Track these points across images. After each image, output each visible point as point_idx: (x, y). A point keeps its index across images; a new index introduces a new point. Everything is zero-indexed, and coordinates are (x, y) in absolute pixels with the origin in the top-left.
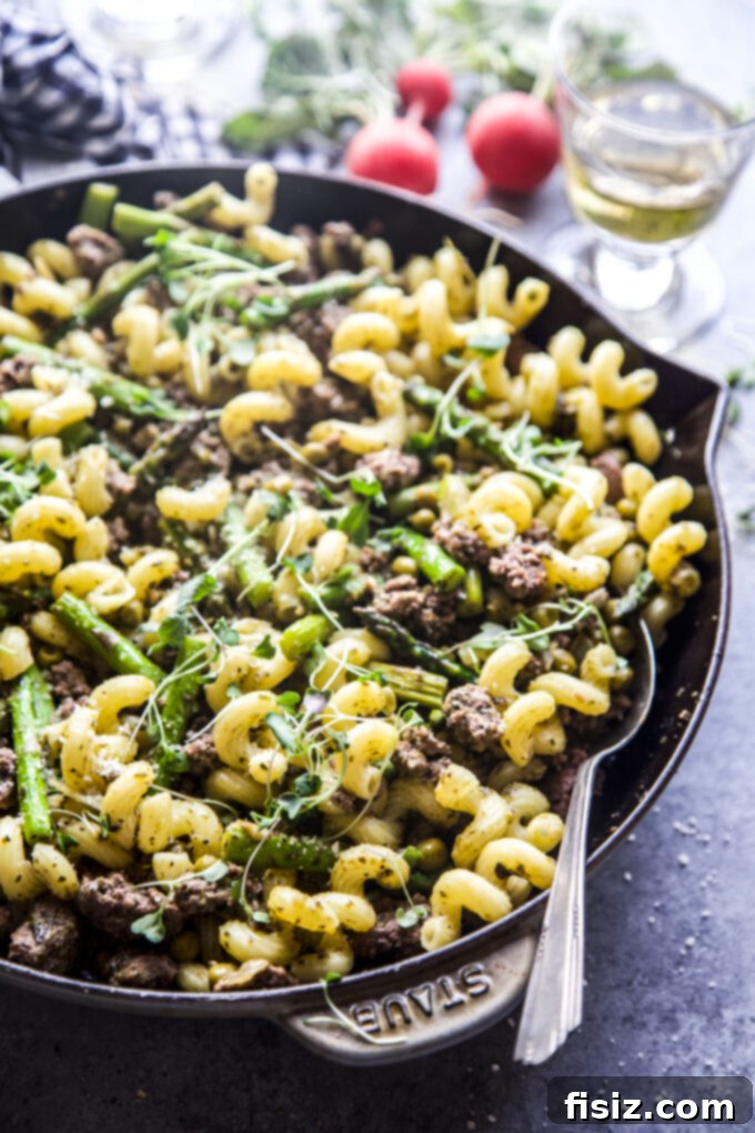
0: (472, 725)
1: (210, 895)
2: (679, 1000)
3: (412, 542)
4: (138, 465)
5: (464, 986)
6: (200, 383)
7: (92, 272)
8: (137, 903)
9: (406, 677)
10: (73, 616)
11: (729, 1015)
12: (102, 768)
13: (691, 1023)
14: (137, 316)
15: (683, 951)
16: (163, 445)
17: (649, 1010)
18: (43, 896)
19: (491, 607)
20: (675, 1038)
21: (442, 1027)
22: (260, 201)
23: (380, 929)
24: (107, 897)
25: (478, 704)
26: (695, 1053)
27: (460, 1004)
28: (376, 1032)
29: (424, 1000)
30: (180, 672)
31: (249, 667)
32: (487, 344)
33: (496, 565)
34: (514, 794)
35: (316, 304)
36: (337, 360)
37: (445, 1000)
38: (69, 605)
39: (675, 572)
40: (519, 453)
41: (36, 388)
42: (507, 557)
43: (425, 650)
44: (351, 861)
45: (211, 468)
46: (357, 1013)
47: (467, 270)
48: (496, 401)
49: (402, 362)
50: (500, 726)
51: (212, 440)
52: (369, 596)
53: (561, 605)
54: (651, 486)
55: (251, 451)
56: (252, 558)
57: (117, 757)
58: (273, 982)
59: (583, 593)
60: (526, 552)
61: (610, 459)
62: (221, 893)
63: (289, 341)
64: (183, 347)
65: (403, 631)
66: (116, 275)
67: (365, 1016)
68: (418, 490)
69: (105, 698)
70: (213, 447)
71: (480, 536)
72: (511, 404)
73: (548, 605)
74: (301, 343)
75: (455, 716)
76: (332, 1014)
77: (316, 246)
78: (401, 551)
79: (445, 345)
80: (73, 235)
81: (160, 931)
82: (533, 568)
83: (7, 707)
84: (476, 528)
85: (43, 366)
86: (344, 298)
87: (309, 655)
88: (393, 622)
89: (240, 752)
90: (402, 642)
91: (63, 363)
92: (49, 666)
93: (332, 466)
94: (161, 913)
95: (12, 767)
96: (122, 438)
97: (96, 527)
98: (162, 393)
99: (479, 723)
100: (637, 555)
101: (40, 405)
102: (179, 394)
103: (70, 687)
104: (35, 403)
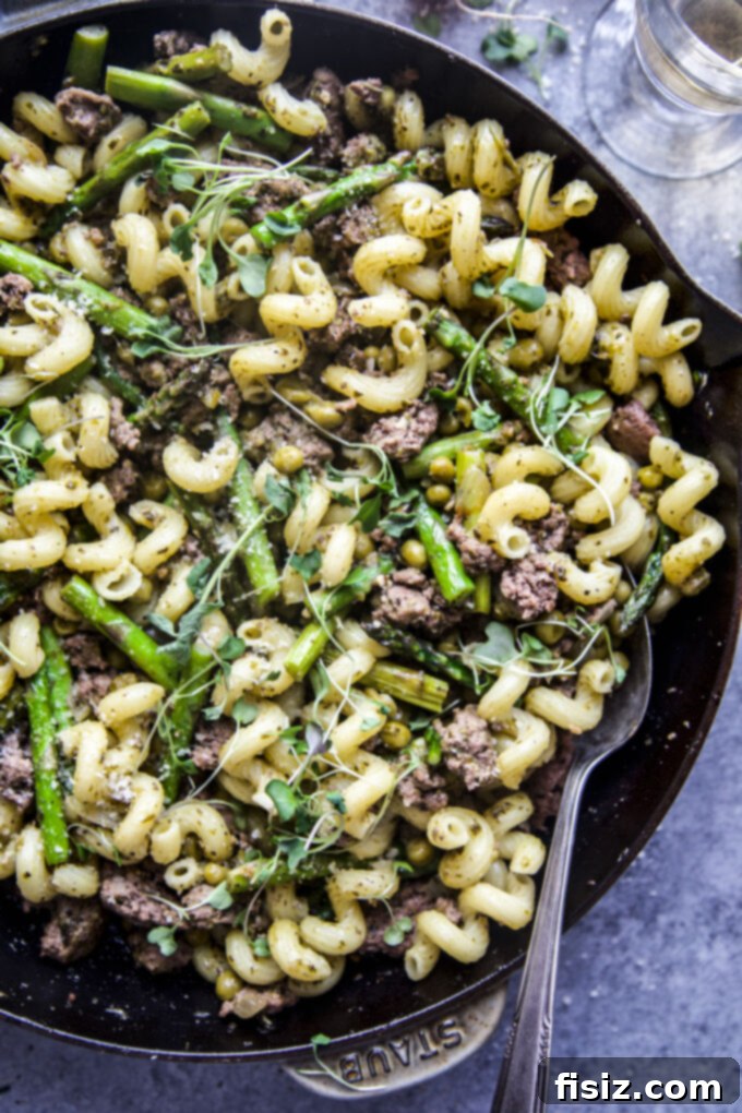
0: (468, 778)
2: (623, 907)
4: (143, 412)
5: (439, 1037)
6: (205, 307)
7: (87, 142)
8: (151, 916)
9: (408, 681)
11: (663, 920)
13: (630, 927)
14: (136, 230)
16: (167, 395)
18: (63, 900)
19: (498, 611)
20: (615, 940)
21: (419, 1074)
22: (274, 50)
24: (124, 909)
25: (475, 750)
26: (630, 953)
27: (436, 1054)
28: (359, 1081)
29: (402, 1053)
30: (187, 690)
31: (254, 684)
32: (524, 296)
33: (508, 585)
34: (502, 818)
35: (335, 209)
36: (355, 306)
37: (421, 1051)
38: (78, 600)
39: (688, 580)
40: (544, 429)
41: (29, 321)
42: (520, 577)
43: (428, 654)
44: (347, 893)
45: (220, 410)
46: (344, 1064)
47: (509, 155)
48: (525, 335)
49: (427, 281)
50: (497, 771)
51: (218, 375)
52: (376, 590)
53: (569, 623)
54: (678, 459)
55: (261, 395)
56: (260, 551)
57: (130, 774)
58: (271, 1012)
59: (590, 609)
60: (539, 569)
61: (638, 412)
62: (226, 919)
63: (304, 269)
64: (187, 269)
65: (408, 638)
66: (112, 145)
67: (349, 1068)
68: (435, 457)
69: (113, 715)
70: (222, 386)
71: (494, 551)
72: (541, 343)
73: (556, 621)
74: (316, 267)
75: (453, 763)
76: (320, 1068)
77: (342, 100)
78: (413, 534)
79: (477, 274)
80: (64, 97)
81: (171, 945)
82: (545, 590)
83: (23, 700)
84: (490, 542)
85: (36, 290)
86: (366, 196)
87: (313, 667)
88: (400, 633)
89: (245, 775)
90: (407, 649)
91: (57, 282)
92: (66, 637)
93: (345, 429)
94: (173, 930)
95: (30, 781)
96: (125, 365)
97: (100, 498)
98: (166, 320)
99: (476, 774)
100: (651, 534)
101: (35, 351)
102: (186, 316)
103: (85, 661)
104: (29, 349)
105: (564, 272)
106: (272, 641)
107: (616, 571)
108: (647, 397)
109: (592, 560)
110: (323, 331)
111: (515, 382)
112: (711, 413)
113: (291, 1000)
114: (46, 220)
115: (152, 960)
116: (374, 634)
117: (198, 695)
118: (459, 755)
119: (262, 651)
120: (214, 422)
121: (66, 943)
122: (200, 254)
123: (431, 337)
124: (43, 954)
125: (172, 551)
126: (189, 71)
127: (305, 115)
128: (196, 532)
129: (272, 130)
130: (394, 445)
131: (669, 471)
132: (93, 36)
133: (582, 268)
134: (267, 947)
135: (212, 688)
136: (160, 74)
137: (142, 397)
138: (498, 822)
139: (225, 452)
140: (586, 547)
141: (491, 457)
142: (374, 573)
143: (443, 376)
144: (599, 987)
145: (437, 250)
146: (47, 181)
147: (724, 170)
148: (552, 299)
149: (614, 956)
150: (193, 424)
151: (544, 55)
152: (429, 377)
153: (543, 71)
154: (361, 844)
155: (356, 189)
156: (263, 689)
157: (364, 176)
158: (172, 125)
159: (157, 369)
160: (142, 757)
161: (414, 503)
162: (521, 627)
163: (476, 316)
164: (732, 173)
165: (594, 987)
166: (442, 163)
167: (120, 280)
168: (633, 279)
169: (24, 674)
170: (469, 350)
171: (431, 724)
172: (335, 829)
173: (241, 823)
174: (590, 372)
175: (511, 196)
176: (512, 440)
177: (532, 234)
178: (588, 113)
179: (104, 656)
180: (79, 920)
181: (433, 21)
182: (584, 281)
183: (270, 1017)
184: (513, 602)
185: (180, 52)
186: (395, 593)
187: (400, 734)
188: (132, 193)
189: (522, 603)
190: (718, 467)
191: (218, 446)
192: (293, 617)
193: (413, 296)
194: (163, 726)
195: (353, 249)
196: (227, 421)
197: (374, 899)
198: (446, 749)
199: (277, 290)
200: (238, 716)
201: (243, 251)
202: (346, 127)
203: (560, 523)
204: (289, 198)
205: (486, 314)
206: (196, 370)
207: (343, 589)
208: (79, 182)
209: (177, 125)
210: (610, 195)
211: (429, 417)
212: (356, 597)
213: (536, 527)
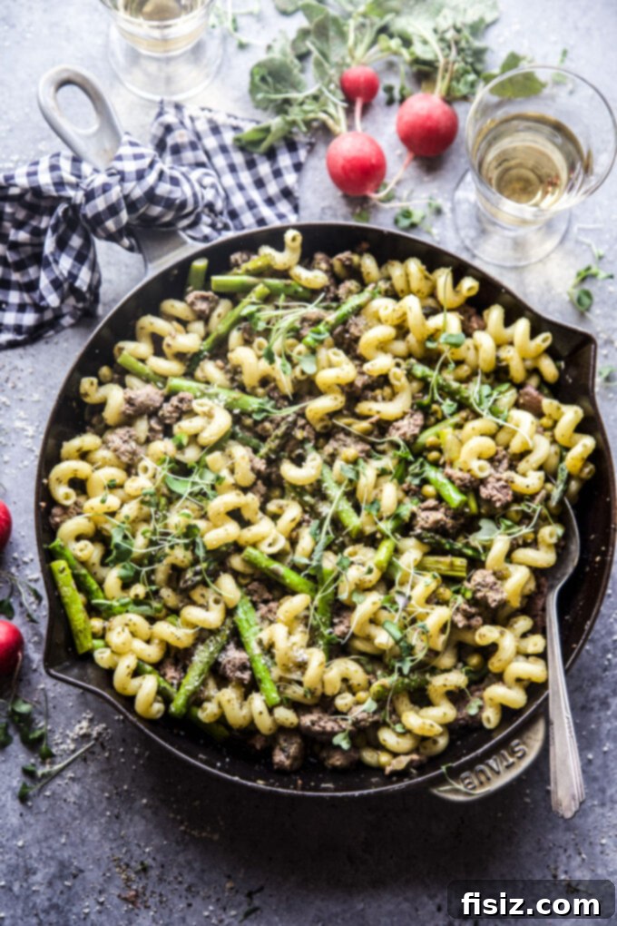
0: (490, 600)
1: (370, 720)
2: (608, 691)
3: (431, 473)
4: (263, 450)
5: (513, 753)
6: (287, 387)
7: (204, 317)
8: (333, 728)
9: (444, 562)
10: (255, 562)
12: (296, 657)
14: (241, 354)
15: (606, 663)
16: (277, 437)
17: (593, 700)
18: (282, 730)
19: (483, 511)
20: (609, 713)
21: (507, 777)
22: (293, 250)
23: (460, 717)
24: (316, 728)
25: (490, 586)
27: (513, 764)
28: (474, 788)
29: (494, 766)
30: (324, 591)
31: (360, 580)
32: (453, 340)
33: (484, 492)
34: (516, 626)
35: (344, 321)
36: (366, 367)
37: (505, 764)
38: (253, 557)
39: (581, 470)
40: (482, 407)
41: (196, 414)
42: (489, 486)
43: (451, 545)
44: (439, 687)
45: (305, 440)
46: (463, 780)
47: (427, 273)
48: (459, 363)
49: (400, 347)
50: (505, 596)
51: (301, 422)
52: (413, 516)
53: (523, 507)
54: (559, 408)
55: (325, 427)
56: (346, 508)
57: (302, 647)
58: (414, 764)
59: (532, 497)
60: (499, 480)
61: (531, 389)
62: (376, 717)
63: (335, 354)
64: (273, 369)
65: (438, 537)
66: (219, 316)
67: (467, 781)
68: (428, 437)
69: (287, 614)
70: (303, 428)
71: (472, 476)
72: (469, 365)
73: (515, 508)
74: (341, 353)
75: (479, 595)
76: (451, 784)
77: (331, 266)
78: (425, 481)
79: (425, 336)
80: (190, 298)
81: (348, 743)
82: (505, 491)
83: (234, 623)
84: (469, 471)
85: (196, 398)
86: (358, 311)
87: (391, 564)
88: (432, 534)
89: (367, 632)
90: (438, 543)
91: (206, 391)
92: (246, 586)
93: (376, 433)
94: (347, 732)
95: (248, 664)
96: (249, 429)
97: (252, 500)
98: (266, 399)
99: (493, 598)
100: (556, 453)
101: (203, 429)
102: (276, 395)
103: (261, 596)
104: (200, 428)
105: (471, 327)
106: (364, 555)
107: (541, 474)
108: (534, 381)
109: (527, 471)
110: (351, 384)
111: (460, 388)
112: (570, 381)
113: (424, 758)
114: (191, 362)
115: (338, 760)
116: (419, 537)
117: (330, 594)
118: (482, 589)
119: (360, 562)
120: (303, 448)
121: (288, 757)
122: (279, 361)
123: (410, 376)
124: (276, 767)
125: (297, 520)
126: (254, 270)
127: (315, 277)
128: (307, 508)
129: (300, 289)
130: (404, 434)
131: (555, 417)
132: (201, 264)
133: (481, 322)
134: (404, 727)
135: (337, 588)
136: (238, 274)
137: (262, 444)
138: (514, 629)
139: (314, 459)
140: (522, 466)
141: (457, 432)
142: (410, 506)
143: (420, 395)
144: (608, 744)
145: (402, 331)
146: (190, 341)
147: (548, 256)
148: (469, 342)
149: (611, 723)
150: (292, 451)
151: (430, 217)
152: (413, 397)
153: (432, 225)
154: (440, 656)
155: (352, 308)
156: (365, 582)
157: (354, 301)
158: (251, 298)
159: (267, 425)
160: (306, 638)
161: (422, 465)
162: (497, 515)
163: (430, 358)
164: (553, 256)
165: (604, 745)
166: (392, 286)
167: (235, 384)
168: (509, 320)
169: (231, 606)
170: (431, 376)
171: (462, 585)
172: (424, 648)
173: (369, 668)
174: (499, 374)
175: (433, 294)
176: (466, 420)
177: (450, 310)
178: (463, 242)
179: (270, 591)
180: (292, 744)
181: (364, 214)
182: (483, 328)
183: (415, 768)
184: (489, 501)
185: (244, 261)
186: (424, 515)
187: (446, 593)
188: (235, 337)
189: (494, 499)
190: (582, 407)
191: (309, 458)
192: (372, 541)
193: (395, 357)
194: (315, 619)
195: (357, 340)
196: (309, 446)
197: (456, 687)
198: (474, 589)
199: (323, 368)
200: (356, 598)
201: (300, 353)
202: (337, 280)
203: (504, 457)
204: (317, 322)
205: (435, 358)
206: (290, 419)
207: (396, 516)
208: (205, 338)
209: (253, 297)
210: (485, 281)
211: (419, 418)
212: (403, 520)
213: (493, 460)
